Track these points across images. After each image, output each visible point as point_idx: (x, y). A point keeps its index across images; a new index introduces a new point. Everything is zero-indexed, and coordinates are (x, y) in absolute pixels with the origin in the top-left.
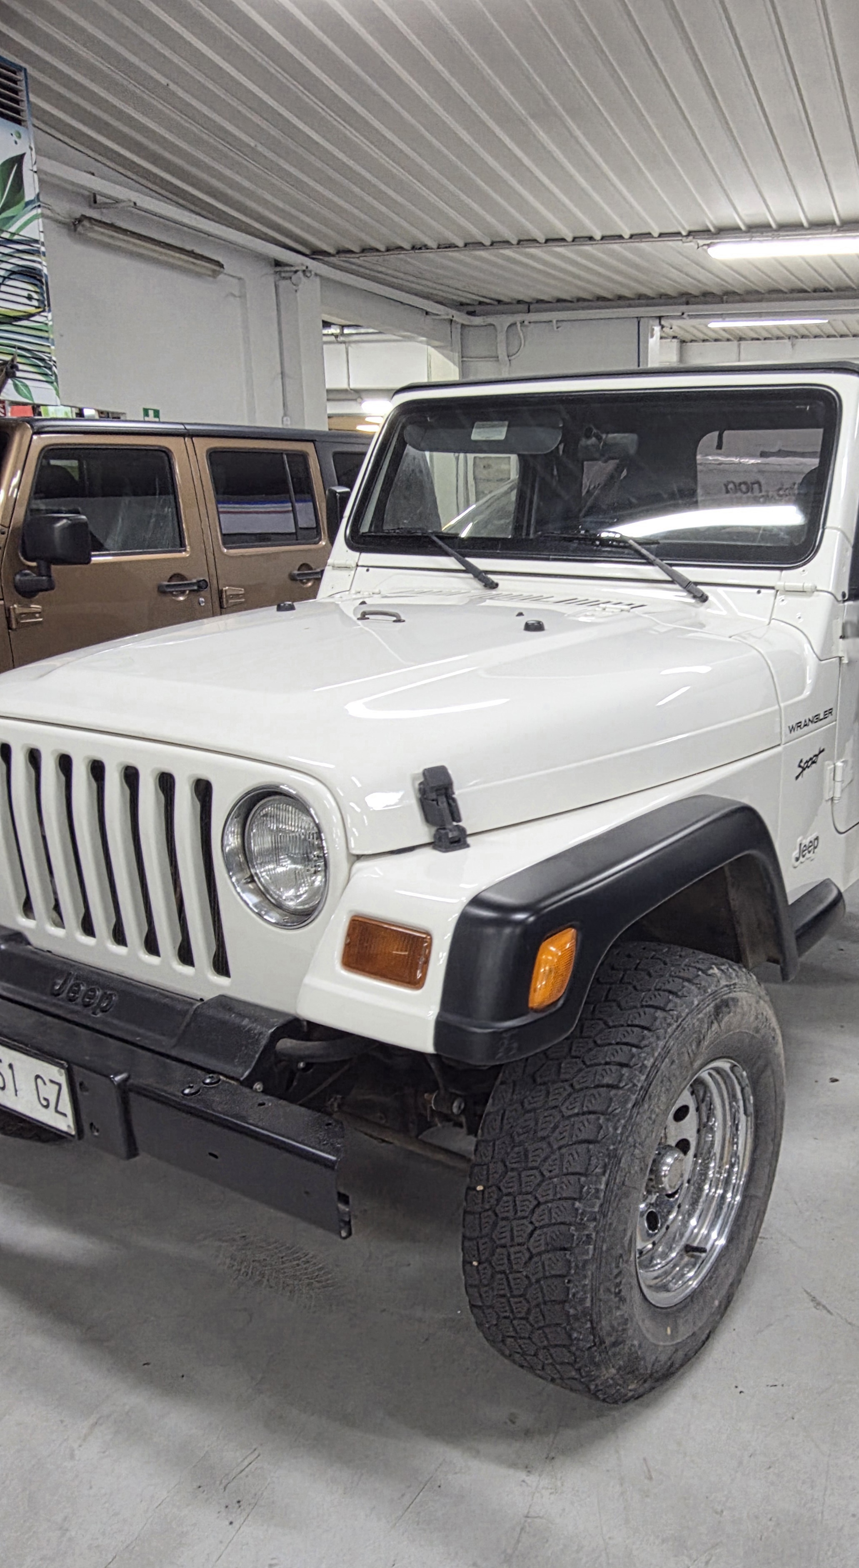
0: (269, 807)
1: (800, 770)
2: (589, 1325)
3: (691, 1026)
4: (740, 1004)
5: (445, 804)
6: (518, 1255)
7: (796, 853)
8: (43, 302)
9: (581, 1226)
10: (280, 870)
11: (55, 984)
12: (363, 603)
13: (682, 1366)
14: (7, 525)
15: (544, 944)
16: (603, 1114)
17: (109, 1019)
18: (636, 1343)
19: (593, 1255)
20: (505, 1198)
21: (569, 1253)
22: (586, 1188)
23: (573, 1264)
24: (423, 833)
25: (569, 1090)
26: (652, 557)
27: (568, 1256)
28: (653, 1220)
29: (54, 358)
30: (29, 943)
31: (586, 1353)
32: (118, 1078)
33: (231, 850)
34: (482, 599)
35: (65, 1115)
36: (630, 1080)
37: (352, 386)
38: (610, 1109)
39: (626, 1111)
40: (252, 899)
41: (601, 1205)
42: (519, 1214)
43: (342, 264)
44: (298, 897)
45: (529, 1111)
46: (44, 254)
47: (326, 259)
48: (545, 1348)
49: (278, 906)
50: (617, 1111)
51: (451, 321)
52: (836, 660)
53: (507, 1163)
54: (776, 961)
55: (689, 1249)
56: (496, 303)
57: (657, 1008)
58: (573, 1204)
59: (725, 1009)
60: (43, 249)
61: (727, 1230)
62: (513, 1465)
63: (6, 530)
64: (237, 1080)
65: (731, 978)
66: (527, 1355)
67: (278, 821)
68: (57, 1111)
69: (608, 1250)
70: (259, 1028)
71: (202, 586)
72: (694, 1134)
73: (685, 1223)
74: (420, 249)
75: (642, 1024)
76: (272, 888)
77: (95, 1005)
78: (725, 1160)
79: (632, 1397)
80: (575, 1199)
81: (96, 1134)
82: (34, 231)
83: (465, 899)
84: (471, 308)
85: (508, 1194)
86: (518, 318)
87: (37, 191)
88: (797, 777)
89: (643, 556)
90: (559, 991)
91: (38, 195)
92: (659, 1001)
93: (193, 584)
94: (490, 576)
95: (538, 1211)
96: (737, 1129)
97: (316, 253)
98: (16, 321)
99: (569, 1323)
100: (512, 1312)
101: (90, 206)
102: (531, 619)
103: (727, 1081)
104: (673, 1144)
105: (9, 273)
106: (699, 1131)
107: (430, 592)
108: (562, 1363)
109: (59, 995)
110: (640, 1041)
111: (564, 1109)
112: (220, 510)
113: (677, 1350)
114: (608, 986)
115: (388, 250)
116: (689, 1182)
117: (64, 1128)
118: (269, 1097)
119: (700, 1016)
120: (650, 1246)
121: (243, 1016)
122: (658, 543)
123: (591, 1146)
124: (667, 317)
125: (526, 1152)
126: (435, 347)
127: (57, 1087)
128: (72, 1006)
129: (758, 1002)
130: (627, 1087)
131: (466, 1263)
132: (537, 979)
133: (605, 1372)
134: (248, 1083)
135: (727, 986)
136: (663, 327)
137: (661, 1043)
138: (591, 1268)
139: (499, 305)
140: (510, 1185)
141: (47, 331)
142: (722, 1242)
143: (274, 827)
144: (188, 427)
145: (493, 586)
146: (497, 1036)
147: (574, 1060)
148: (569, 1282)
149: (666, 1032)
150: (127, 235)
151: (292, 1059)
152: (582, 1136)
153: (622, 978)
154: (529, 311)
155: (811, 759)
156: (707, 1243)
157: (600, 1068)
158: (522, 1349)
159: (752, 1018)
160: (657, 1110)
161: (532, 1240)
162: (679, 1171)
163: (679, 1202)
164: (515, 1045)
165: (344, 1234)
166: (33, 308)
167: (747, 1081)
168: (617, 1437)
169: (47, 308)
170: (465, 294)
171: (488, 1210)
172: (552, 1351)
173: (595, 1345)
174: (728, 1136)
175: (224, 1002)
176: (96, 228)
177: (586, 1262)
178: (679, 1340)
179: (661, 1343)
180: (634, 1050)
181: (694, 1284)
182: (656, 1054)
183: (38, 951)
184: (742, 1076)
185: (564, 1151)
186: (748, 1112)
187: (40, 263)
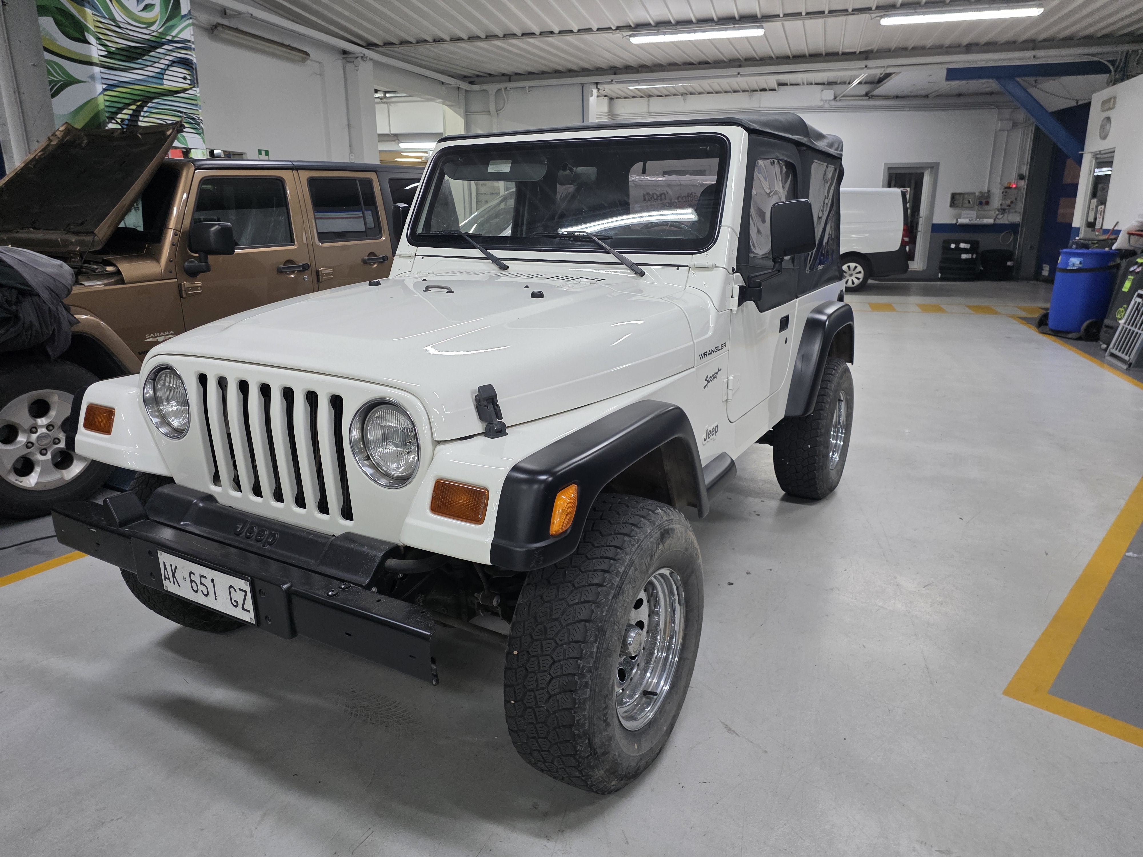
0: (380, 412)
1: (707, 382)
2: (587, 741)
3: (646, 546)
4: (676, 532)
5: (492, 408)
6: (541, 696)
7: (704, 436)
8: (193, 81)
9: (582, 676)
10: (387, 451)
11: (237, 527)
12: (424, 280)
13: (645, 769)
14: (179, 230)
15: (558, 495)
16: (594, 603)
17: (274, 549)
18: (617, 754)
19: (590, 694)
20: (532, 659)
21: (574, 693)
22: (585, 651)
23: (577, 701)
24: (479, 427)
25: (572, 588)
26: (608, 248)
27: (573, 696)
28: (622, 675)
29: (201, 118)
30: (217, 502)
31: (586, 760)
32: (285, 586)
33: (355, 440)
34: (499, 276)
35: (249, 611)
36: (611, 581)
37: (392, 132)
38: (599, 600)
39: (608, 601)
40: (369, 471)
41: (595, 662)
42: (542, 669)
43: (387, 52)
44: (398, 468)
45: (546, 602)
46: (194, 49)
47: (377, 49)
48: (559, 757)
49: (387, 475)
50: (603, 601)
51: (459, 88)
52: (728, 311)
53: (533, 636)
54: (695, 506)
55: (646, 693)
56: (487, 75)
57: (625, 535)
58: (577, 662)
59: (666, 536)
60: (193, 46)
61: (669, 680)
62: (537, 836)
63: (178, 233)
64: (361, 586)
65: (669, 515)
66: (546, 762)
67: (386, 420)
68: (243, 609)
69: (600, 691)
70: (374, 553)
71: (305, 268)
72: (647, 617)
73: (643, 676)
74: (439, 41)
75: (616, 544)
76: (382, 463)
77: (264, 540)
78: (667, 634)
79: (613, 790)
80: (577, 658)
81: (270, 623)
82: (187, 34)
83: (509, 468)
84: (472, 79)
85: (534, 656)
86: (502, 85)
87: (189, 8)
88: (704, 387)
89: (601, 247)
90: (568, 523)
91: (190, 12)
92: (625, 530)
93: (300, 266)
94: (504, 262)
95: (554, 667)
96: (674, 613)
97: (370, 45)
98: (176, 94)
99: (574, 740)
100: (537, 733)
101: (223, 17)
102: (535, 290)
103: (668, 583)
104: (634, 624)
105: (171, 62)
106: (649, 616)
107: (464, 272)
108: (570, 767)
109: (239, 535)
110: (616, 556)
111: (568, 600)
112: (316, 217)
113: (641, 759)
114: (593, 522)
115: (418, 42)
116: (644, 649)
117: (248, 620)
118: (383, 596)
119: (652, 540)
120: (621, 691)
121: (363, 545)
122: (611, 238)
123: (587, 624)
124: (602, 83)
125: (545, 628)
126: (448, 106)
127: (244, 593)
128: (248, 541)
129: (686, 531)
130: (608, 586)
131: (507, 702)
132: (554, 517)
133: (597, 773)
134: (368, 587)
135: (667, 520)
136: (598, 89)
137: (628, 557)
138: (589, 704)
139: (490, 77)
140: (535, 650)
141: (196, 100)
142: (667, 687)
143: (383, 424)
144: (295, 163)
145: (506, 268)
146: (530, 553)
147: (574, 569)
148: (575, 713)
149: (631, 549)
150: (247, 36)
151: (395, 572)
152: (581, 617)
153: (602, 516)
154: (510, 81)
155: (713, 375)
156: (657, 689)
157: (590, 573)
158: (543, 758)
159: (683, 542)
160: (627, 600)
161: (550, 685)
162: (639, 641)
163: (638, 662)
164: (542, 558)
165: (434, 683)
166: (188, 85)
167: (680, 583)
168: (604, 816)
169: (196, 85)
170: (466, 70)
171: (521, 667)
172: (563, 759)
173: (591, 755)
174: (668, 619)
175: (348, 537)
176: (227, 31)
177: (586, 699)
178: (643, 753)
179: (632, 755)
180: (612, 561)
181: (651, 715)
182: (626, 564)
183: (223, 507)
184: (677, 579)
185: (570, 627)
186: (681, 603)
187: (191, 55)
